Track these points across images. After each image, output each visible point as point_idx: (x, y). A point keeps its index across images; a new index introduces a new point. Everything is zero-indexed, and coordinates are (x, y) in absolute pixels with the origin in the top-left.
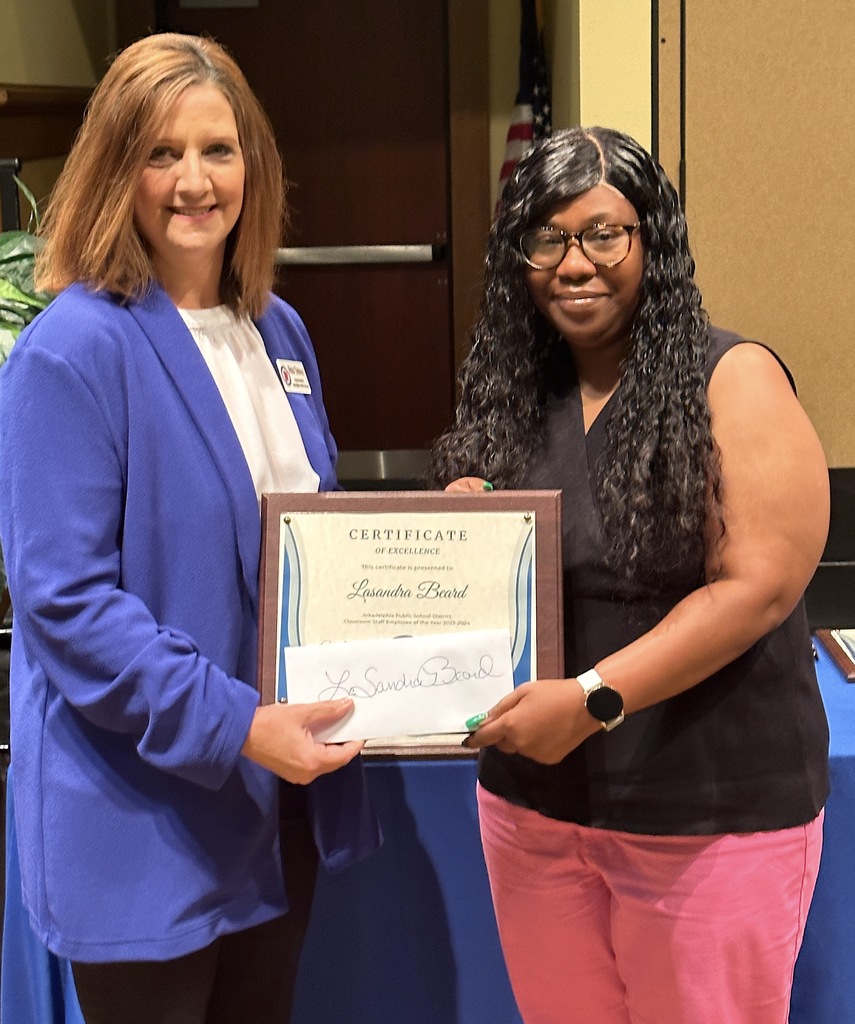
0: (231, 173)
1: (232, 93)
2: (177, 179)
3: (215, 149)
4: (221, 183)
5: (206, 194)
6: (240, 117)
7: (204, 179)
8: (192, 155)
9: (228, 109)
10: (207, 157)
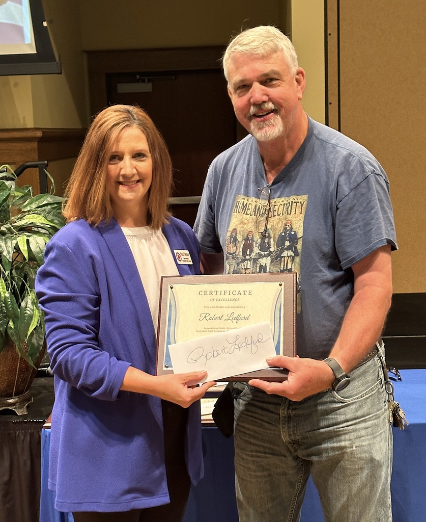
0: (146, 166)
1: (145, 130)
2: (121, 169)
3: (138, 155)
4: (140, 170)
5: (133, 175)
6: (149, 141)
7: (133, 169)
8: (127, 158)
9: (144, 137)
10: (134, 159)
